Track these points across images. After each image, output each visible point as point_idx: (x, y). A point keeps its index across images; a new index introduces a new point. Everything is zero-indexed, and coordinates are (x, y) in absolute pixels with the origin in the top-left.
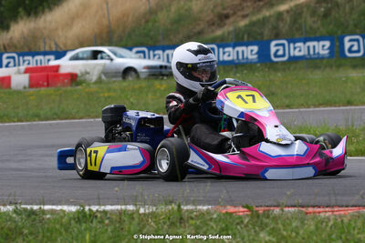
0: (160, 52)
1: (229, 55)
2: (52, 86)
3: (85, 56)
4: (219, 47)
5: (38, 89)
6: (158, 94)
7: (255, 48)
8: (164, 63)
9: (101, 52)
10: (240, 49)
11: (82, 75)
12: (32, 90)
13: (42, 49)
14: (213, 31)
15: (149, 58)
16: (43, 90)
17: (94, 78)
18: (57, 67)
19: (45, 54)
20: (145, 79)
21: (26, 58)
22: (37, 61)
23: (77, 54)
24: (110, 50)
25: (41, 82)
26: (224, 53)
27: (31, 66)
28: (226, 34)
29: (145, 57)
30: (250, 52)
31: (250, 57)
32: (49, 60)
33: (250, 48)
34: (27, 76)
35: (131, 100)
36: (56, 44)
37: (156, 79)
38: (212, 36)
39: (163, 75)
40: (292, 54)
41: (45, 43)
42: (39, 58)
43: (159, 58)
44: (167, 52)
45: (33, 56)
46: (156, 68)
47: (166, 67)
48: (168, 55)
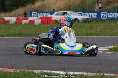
0: (87, 14)
1: (111, 16)
2: (49, 24)
3: (61, 14)
4: (108, 13)
5: (44, 25)
6: (86, 28)
8: (88, 18)
9: (66, 13)
10: (115, 14)
11: (60, 21)
12: (42, 25)
13: (46, 11)
14: (106, 7)
15: (83, 15)
16: (46, 25)
18: (51, 17)
19: (47, 13)
20: (82, 23)
21: (40, 14)
22: (44, 15)
23: (58, 13)
24: (69, 12)
25: (45, 23)
26: (109, 15)
27: (42, 17)
28: (110, 8)
29: (81, 15)
32: (48, 15)
34: (40, 20)
35: (77, 30)
36: (51, 10)
37: (86, 23)
38: (105, 9)
39: (88, 22)
41: (47, 9)
42: (44, 14)
43: (87, 16)
44: (89, 14)
45: (43, 13)
46: (85, 19)
47: (89, 19)
48: (90, 15)
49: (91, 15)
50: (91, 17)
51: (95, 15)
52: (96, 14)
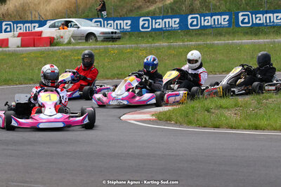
0: (112, 22)
1: (159, 25)
2: (37, 46)
3: (59, 24)
7: (178, 20)
8: (115, 31)
10: (167, 20)
11: (58, 38)
13: (30, 19)
14: (148, 7)
15: (104, 26)
17: (66, 41)
18: (41, 32)
21: (19, 25)
22: (26, 27)
23: (55, 23)
24: (77, 21)
26: (156, 23)
28: (157, 9)
29: (101, 26)
30: (174, 23)
31: (174, 26)
32: (34, 27)
33: (174, 20)
40: (203, 25)
41: (32, 14)
42: (27, 25)
43: (111, 26)
44: (116, 22)
45: (24, 24)
46: (109, 33)
47: (116, 33)
48: (117, 24)
49: (120, 24)
50: (119, 28)
51: (127, 23)
52: (129, 22)
